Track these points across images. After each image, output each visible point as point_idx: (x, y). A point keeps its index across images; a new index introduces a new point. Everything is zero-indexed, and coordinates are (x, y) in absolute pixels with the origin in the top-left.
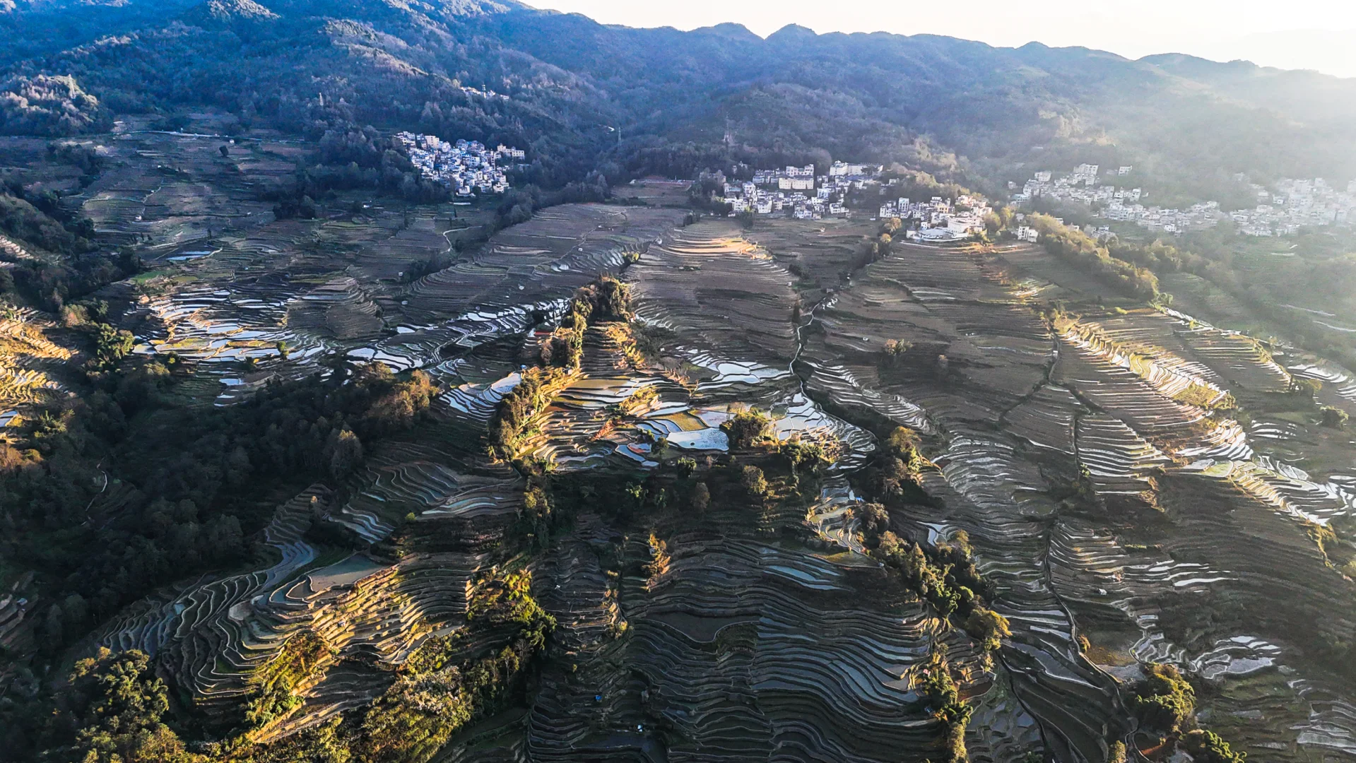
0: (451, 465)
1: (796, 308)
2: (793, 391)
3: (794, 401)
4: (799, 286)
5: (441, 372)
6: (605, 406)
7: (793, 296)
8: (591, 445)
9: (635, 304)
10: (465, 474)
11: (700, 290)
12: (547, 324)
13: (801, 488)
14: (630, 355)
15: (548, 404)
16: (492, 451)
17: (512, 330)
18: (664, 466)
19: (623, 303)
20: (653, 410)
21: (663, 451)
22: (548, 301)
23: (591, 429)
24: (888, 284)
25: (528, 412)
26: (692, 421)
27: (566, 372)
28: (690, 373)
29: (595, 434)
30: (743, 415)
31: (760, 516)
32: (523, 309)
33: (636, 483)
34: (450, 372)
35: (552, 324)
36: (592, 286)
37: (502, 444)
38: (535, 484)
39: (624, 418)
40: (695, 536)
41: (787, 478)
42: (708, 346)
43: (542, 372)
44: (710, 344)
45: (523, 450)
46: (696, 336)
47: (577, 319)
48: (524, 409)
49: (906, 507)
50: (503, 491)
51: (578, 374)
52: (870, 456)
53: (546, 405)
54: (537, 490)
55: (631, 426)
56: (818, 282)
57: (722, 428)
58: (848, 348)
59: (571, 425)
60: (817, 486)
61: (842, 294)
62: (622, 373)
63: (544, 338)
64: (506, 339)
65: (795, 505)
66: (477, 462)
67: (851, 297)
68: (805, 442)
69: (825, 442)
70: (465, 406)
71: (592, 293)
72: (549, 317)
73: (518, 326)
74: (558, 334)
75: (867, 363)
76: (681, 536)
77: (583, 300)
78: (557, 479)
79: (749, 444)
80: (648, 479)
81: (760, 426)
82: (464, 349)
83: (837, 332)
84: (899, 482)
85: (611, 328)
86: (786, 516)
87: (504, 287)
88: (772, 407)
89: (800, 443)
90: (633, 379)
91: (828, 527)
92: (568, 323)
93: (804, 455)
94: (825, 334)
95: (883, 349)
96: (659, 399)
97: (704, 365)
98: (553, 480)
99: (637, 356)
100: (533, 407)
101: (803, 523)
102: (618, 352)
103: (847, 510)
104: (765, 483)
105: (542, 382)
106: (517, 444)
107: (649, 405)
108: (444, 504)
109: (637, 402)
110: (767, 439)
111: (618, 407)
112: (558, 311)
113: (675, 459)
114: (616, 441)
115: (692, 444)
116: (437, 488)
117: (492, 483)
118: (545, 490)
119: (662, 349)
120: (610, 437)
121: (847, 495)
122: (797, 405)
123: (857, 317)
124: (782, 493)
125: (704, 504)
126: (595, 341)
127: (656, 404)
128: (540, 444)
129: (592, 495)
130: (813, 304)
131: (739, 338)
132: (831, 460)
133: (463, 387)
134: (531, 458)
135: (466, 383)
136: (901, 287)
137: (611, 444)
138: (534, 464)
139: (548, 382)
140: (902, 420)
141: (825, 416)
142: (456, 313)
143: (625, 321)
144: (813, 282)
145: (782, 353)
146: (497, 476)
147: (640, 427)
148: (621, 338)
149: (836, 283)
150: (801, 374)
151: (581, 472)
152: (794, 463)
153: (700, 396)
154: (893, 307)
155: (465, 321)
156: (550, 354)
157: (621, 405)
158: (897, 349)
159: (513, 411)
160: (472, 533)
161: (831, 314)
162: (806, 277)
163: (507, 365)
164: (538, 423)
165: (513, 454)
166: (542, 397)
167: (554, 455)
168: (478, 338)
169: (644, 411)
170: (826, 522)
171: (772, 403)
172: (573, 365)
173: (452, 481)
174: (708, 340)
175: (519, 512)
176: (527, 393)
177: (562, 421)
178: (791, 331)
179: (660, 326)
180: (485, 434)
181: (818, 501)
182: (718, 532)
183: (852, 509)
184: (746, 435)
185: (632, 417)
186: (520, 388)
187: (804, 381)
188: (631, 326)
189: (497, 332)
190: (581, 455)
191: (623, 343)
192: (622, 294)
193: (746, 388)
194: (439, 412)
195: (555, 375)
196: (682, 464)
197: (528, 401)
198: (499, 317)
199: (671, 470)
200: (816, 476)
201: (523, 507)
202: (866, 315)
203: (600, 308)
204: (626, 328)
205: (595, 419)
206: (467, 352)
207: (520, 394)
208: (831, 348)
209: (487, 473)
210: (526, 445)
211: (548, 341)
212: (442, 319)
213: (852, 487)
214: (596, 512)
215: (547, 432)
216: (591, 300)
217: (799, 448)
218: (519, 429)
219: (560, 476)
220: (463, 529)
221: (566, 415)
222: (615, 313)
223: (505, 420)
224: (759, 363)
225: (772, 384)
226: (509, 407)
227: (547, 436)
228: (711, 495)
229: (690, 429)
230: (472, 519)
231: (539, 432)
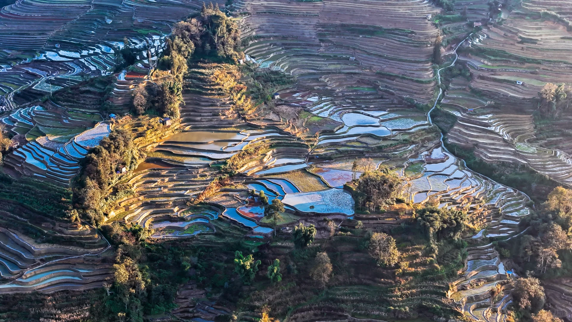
0: (27, 232)
1: (437, 46)
2: (431, 145)
3: (434, 156)
4: (441, 20)
5: (14, 121)
6: (210, 162)
7: (434, 31)
8: (194, 209)
9: (245, 43)
10: (44, 242)
11: (323, 26)
12: (140, 65)
13: (441, 260)
14: (240, 103)
15: (142, 160)
16: (75, 215)
17: (98, 71)
18: (279, 234)
19: (231, 41)
20: (266, 168)
21: (279, 215)
22: (140, 37)
23: (194, 190)
24: (545, 17)
25: (118, 170)
26: (311, 180)
27: (164, 123)
28: (309, 125)
29: (198, 196)
30: (372, 174)
31: (392, 292)
32: (111, 46)
33: (246, 254)
34: (26, 122)
35: (147, 66)
36: (194, 21)
37: (88, 207)
38: (126, 255)
39: (232, 176)
40: (315, 315)
41: (423, 247)
42: (330, 93)
43: (135, 122)
44: (333, 91)
45: (113, 214)
46: (317, 80)
47: (176, 60)
48: (114, 167)
49: (564, 282)
50: (89, 263)
51: (177, 125)
52: (524, 223)
53: (140, 161)
54: (129, 261)
55: (240, 187)
56: (464, 13)
57: (346, 188)
58: (497, 94)
59: (171, 185)
60: (460, 257)
61: (493, 28)
62: (230, 124)
63: (137, 83)
64: (92, 83)
65: (433, 280)
66: (58, 228)
67: (502, 33)
68: (446, 205)
69: (470, 205)
70: (43, 162)
71: (194, 29)
72: (143, 58)
73: (105, 68)
74: (153, 78)
75: (521, 111)
76: (299, 315)
77: (183, 37)
78: (153, 249)
79: (378, 208)
80: (261, 248)
81: (391, 186)
82: (41, 94)
83: (486, 74)
84: (557, 252)
85: (217, 72)
86: (422, 293)
87: (88, 20)
88: (405, 164)
89: (439, 207)
90: (243, 131)
91: (473, 306)
92: (165, 65)
93: (444, 222)
94: (471, 77)
95: (540, 94)
96: (274, 155)
97: (326, 114)
98: (149, 250)
99: (248, 105)
100: (124, 164)
101: (444, 300)
102: (225, 100)
103: (495, 286)
104: (398, 253)
105: (134, 134)
106: (105, 207)
107: (261, 161)
108: (20, 277)
109: (247, 158)
110: (399, 201)
111: (225, 163)
112: (153, 50)
113: (292, 225)
114: (224, 204)
115: (312, 207)
116: (13, 259)
117: (76, 253)
118: (139, 262)
119: (277, 97)
120: (216, 199)
121: (496, 269)
122: (436, 162)
123: (510, 56)
124: (417, 265)
125: (326, 278)
126: (198, 87)
127: (270, 160)
128: (133, 207)
129: (194, 267)
130: (457, 41)
131: (368, 83)
132: (476, 227)
133: (41, 140)
134: (122, 224)
135: (44, 135)
136: (560, 21)
137: (217, 207)
138: (127, 231)
139: (141, 135)
140: (562, 180)
141: (469, 174)
142: (31, 52)
143: (233, 62)
144: (457, 15)
145: (420, 100)
146: (82, 245)
147: (251, 187)
148: (228, 83)
149: (485, 15)
150: (441, 124)
151: (181, 240)
152: (432, 229)
153: (322, 152)
154: (552, 44)
155: (42, 61)
156: (144, 101)
157: (229, 162)
158: (557, 96)
159: (101, 168)
160: (54, 311)
161: (480, 52)
162: (449, 9)
163: (93, 114)
164: (130, 183)
165: (101, 219)
166: (135, 152)
167: (150, 220)
168: (58, 82)
169: (256, 169)
170: (470, 300)
171: (405, 159)
172: (172, 114)
173: (29, 251)
174: (332, 85)
175: (107, 287)
176: (117, 148)
177: (159, 180)
178: (429, 75)
179: (274, 68)
180: (67, 195)
181: (461, 276)
182: (342, 310)
183: (502, 284)
184: (374, 197)
185: (241, 176)
186: (108, 140)
187: (444, 133)
188: (240, 69)
189: (82, 75)
190: (182, 219)
191: (231, 89)
192: (229, 31)
193: (376, 142)
194: (12, 169)
195: (150, 127)
196: (299, 231)
197: (118, 156)
198: (83, 57)
199: (287, 237)
200: (458, 246)
201: (113, 282)
202: (522, 55)
203: (203, 46)
204: (234, 72)
205: (199, 178)
206: (46, 97)
207: (108, 149)
208: (476, 92)
209: (70, 241)
210: (117, 208)
211: (142, 85)
212: (16, 59)
213: (502, 257)
214: (201, 287)
215: (142, 194)
216: (192, 37)
217: (438, 212)
218: (108, 190)
219: (157, 245)
220: (43, 306)
221: (164, 173)
222: (221, 53)
223: (92, 179)
224: (390, 112)
225: (407, 137)
226: (96, 164)
227: (141, 198)
228: (334, 267)
229: (310, 190)
230: (52, 295)
231: (132, 193)
